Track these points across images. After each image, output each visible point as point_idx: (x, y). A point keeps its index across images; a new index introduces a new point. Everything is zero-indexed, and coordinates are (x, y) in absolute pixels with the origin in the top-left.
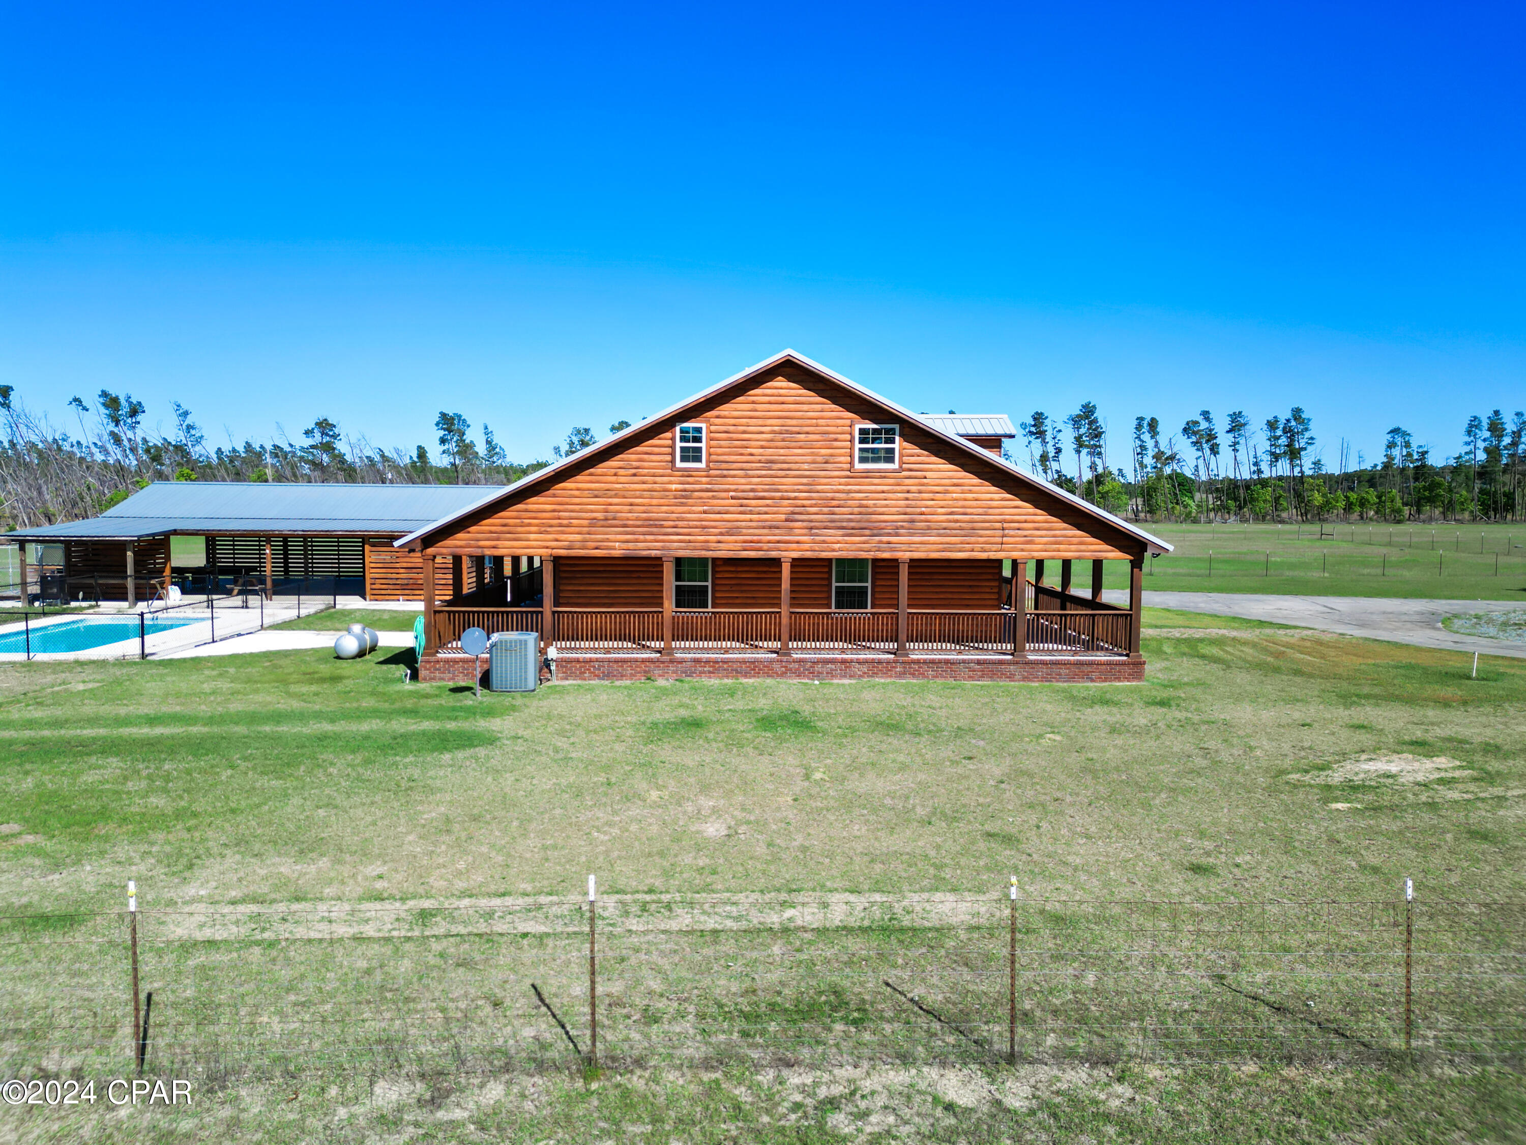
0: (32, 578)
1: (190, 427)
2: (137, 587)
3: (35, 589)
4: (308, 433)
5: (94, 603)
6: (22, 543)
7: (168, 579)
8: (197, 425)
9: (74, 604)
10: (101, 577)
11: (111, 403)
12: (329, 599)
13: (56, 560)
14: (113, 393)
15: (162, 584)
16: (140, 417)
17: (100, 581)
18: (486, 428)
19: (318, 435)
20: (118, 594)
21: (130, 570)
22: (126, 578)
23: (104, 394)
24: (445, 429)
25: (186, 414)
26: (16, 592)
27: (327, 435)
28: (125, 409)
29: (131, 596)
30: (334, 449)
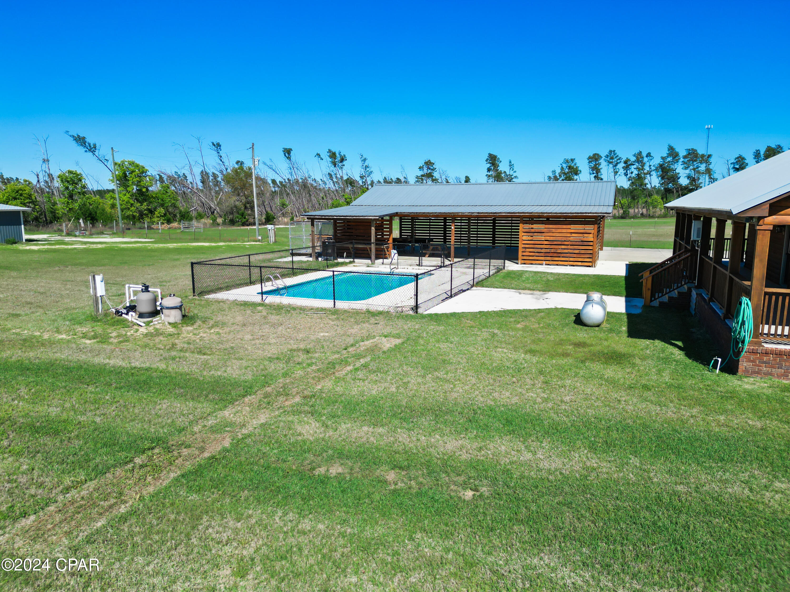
0: (318, 244)
1: (367, 167)
2: (377, 250)
3: (318, 250)
4: (421, 168)
5: (352, 260)
6: (312, 220)
7: (391, 245)
8: (370, 165)
9: (340, 260)
10: (356, 243)
11: (333, 155)
12: (497, 263)
13: (329, 231)
14: (333, 150)
15: (388, 248)
16: (345, 163)
17: (356, 246)
18: (510, 162)
19: (425, 169)
20: (365, 255)
21: (373, 240)
22: (370, 244)
23: (330, 151)
24: (490, 163)
25: (365, 160)
26: (309, 251)
27: (430, 169)
28: (338, 159)
29: (373, 256)
30: (433, 176)
